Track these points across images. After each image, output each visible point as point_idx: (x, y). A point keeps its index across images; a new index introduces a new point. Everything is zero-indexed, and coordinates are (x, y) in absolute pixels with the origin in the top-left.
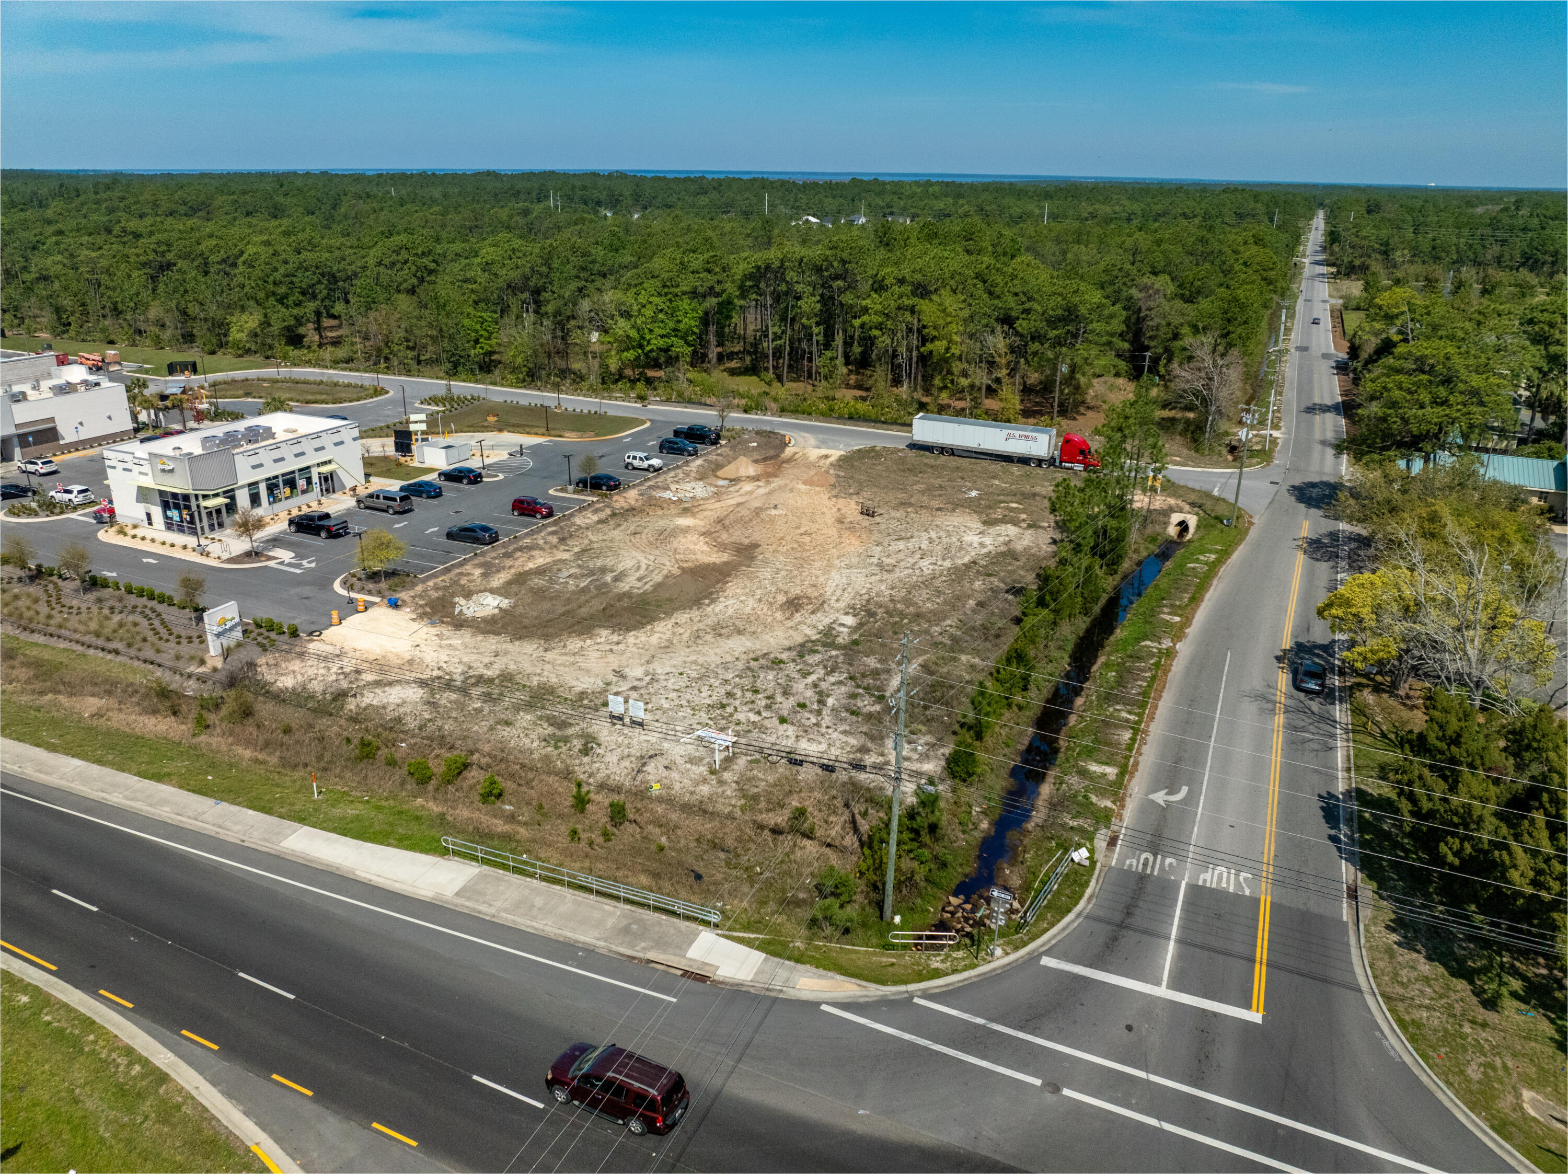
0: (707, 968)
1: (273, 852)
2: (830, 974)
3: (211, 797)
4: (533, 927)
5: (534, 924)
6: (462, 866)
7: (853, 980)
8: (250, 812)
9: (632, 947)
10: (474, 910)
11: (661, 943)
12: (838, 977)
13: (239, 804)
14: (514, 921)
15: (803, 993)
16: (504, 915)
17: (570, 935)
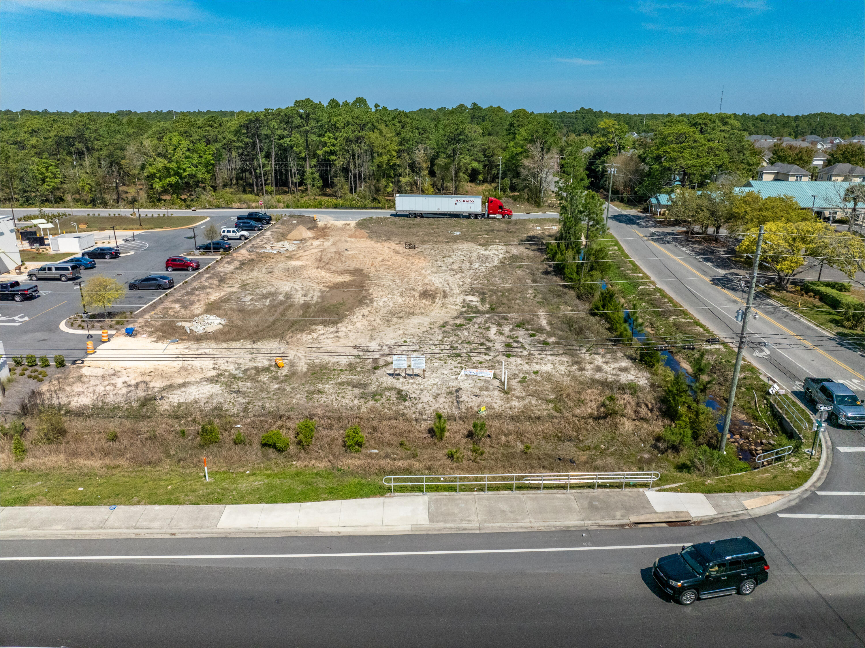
0: (681, 515)
1: (215, 535)
2: (755, 493)
3: (100, 504)
4: (521, 527)
5: (521, 524)
6: (409, 498)
7: (773, 493)
8: (157, 507)
9: (614, 517)
10: (458, 529)
11: (629, 509)
12: (762, 493)
13: (138, 503)
14: (501, 527)
15: (757, 510)
16: (487, 525)
17: (558, 523)
